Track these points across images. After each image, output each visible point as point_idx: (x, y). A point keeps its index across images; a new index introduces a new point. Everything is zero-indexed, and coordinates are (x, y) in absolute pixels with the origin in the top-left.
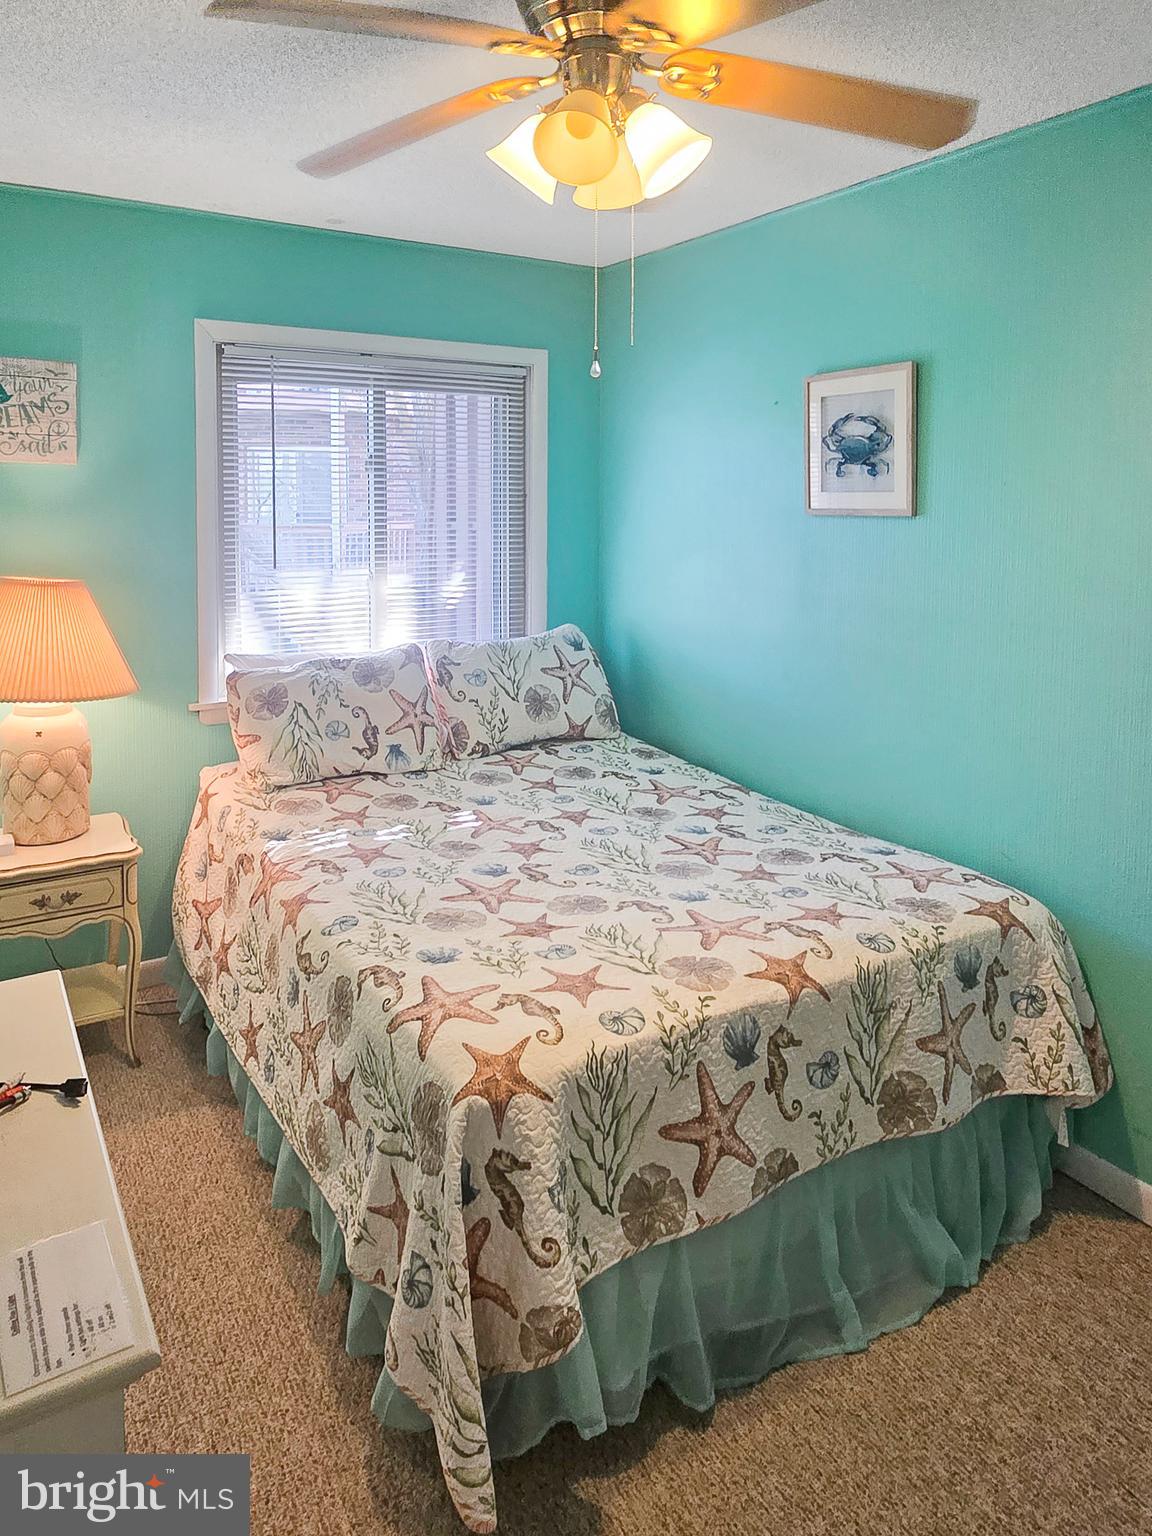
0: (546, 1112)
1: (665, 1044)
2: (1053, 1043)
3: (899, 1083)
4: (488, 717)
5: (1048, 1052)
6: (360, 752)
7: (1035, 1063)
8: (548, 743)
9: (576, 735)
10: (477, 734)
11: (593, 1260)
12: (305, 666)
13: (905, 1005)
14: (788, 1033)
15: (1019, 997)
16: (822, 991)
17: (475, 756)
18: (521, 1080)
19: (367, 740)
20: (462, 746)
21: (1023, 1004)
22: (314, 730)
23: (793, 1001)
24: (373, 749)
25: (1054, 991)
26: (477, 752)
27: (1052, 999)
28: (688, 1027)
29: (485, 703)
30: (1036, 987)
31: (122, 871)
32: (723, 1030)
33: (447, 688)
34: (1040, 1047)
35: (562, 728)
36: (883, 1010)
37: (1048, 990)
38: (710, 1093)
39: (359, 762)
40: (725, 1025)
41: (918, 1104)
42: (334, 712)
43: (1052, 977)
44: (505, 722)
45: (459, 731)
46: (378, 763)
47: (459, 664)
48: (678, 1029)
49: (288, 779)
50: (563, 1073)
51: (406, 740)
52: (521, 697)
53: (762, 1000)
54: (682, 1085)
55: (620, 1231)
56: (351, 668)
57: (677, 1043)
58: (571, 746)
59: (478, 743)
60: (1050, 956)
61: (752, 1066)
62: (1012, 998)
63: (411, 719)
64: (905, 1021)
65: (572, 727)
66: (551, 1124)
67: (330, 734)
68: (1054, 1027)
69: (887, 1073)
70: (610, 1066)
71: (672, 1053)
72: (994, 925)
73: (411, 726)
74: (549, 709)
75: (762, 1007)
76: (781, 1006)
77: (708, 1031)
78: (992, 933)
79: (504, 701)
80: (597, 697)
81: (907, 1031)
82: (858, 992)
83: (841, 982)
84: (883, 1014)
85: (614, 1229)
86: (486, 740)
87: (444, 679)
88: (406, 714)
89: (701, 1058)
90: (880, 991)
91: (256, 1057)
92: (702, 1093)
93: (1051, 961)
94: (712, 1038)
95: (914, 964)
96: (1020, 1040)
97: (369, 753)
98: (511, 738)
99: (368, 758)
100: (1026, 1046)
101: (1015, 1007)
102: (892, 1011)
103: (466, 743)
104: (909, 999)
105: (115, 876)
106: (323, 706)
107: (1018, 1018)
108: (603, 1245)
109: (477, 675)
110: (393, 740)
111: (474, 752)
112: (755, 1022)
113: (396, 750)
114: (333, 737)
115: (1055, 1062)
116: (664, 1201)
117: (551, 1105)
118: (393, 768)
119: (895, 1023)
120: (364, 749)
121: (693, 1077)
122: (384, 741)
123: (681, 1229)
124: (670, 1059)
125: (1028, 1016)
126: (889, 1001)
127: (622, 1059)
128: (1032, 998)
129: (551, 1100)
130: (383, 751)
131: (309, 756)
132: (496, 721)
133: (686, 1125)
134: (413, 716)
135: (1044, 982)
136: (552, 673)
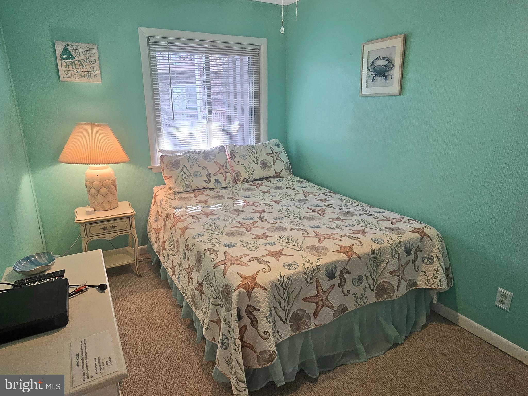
0: (265, 294)
1: (305, 273)
2: (435, 272)
3: (383, 285)
4: (248, 170)
5: (433, 275)
6: (205, 181)
7: (428, 279)
8: (268, 178)
9: (278, 176)
10: (244, 175)
11: (281, 337)
12: (186, 153)
13: (387, 261)
14: (347, 270)
15: (425, 258)
16: (359, 256)
17: (243, 182)
18: (256, 284)
19: (207, 177)
20: (239, 180)
21: (426, 261)
22: (190, 174)
23: (349, 260)
24: (209, 180)
25: (437, 257)
26: (244, 181)
27: (436, 259)
28: (313, 268)
29: (246, 165)
30: (431, 255)
31: (129, 219)
32: (324, 269)
33: (234, 160)
34: (430, 275)
35: (272, 173)
36: (379, 262)
37: (435, 256)
38: (320, 288)
39: (205, 184)
40: (326, 267)
41: (389, 291)
42: (196, 168)
43: (437, 252)
44: (254, 171)
45: (238, 174)
46: (211, 185)
47: (238, 152)
48: (310, 268)
49: (182, 190)
50: (271, 282)
51: (221, 177)
52: (259, 163)
53: (339, 259)
54: (311, 285)
55: (290, 328)
56: (201, 154)
57: (309, 272)
58: (276, 179)
59: (245, 179)
60: (437, 245)
61: (334, 280)
62: (422, 259)
63: (222, 171)
64: (386, 266)
65: (276, 173)
66: (267, 297)
67: (195, 175)
68: (436, 267)
69: (379, 282)
70: (286, 280)
71: (308, 276)
72: (418, 235)
73: (222, 173)
74: (268, 167)
75: (338, 261)
76: (345, 261)
77: (320, 269)
78: (417, 238)
79: (253, 164)
80: (285, 163)
81: (387, 269)
82: (371, 257)
83: (365, 253)
84: (379, 264)
85: (287, 328)
86: (248, 178)
87: (233, 157)
88: (220, 169)
89: (317, 277)
90: (378, 256)
91: (175, 275)
92: (317, 288)
93: (437, 247)
94: (321, 271)
95: (390, 248)
96: (424, 272)
97: (208, 182)
98: (256, 177)
99: (208, 183)
100: (426, 274)
101: (423, 261)
102: (382, 263)
103: (241, 179)
104: (388, 259)
105: (127, 221)
106: (192, 166)
107: (424, 265)
108: (284, 332)
109: (244, 156)
110: (216, 177)
111: (243, 181)
112: (335, 266)
113: (217, 181)
114: (196, 176)
115: (435, 278)
116: (304, 319)
117: (267, 291)
118: (216, 187)
119: (383, 267)
120: (206, 180)
121: (314, 283)
122: (213, 178)
123: (309, 328)
124: (307, 278)
125: (427, 264)
126: (381, 260)
127: (290, 278)
128: (429, 259)
129: (267, 290)
130: (213, 181)
131: (188, 182)
132: (250, 171)
133: (311, 298)
134: (222, 169)
135: (433, 254)
136: (269, 155)
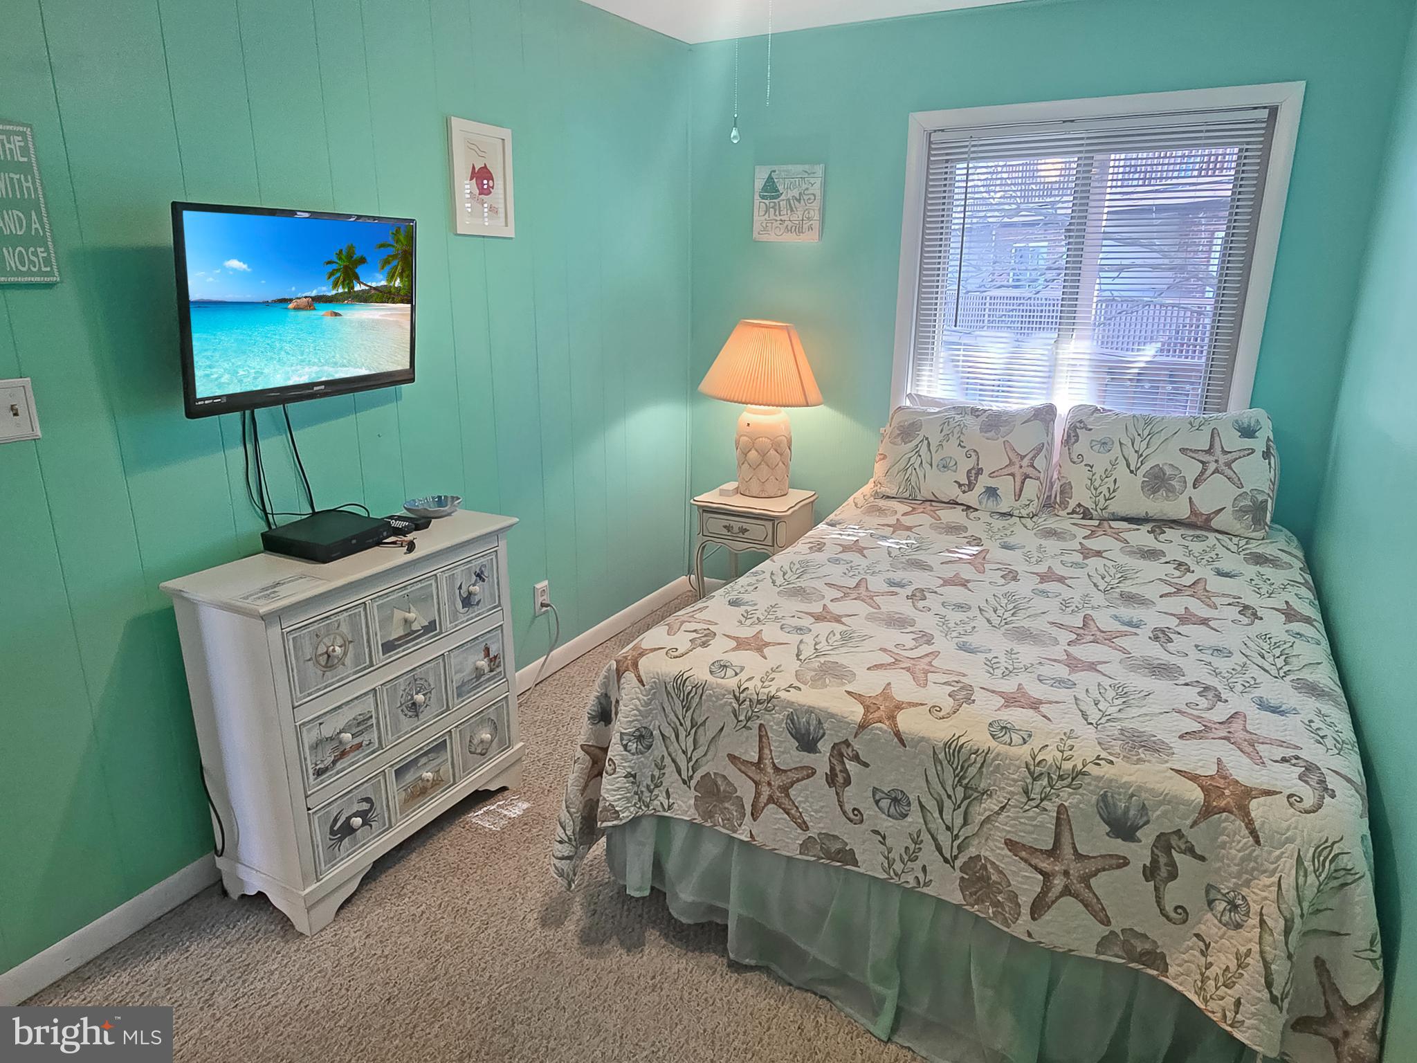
0: (637, 690)
1: (735, 696)
2: (1233, 965)
3: (984, 867)
5: (1225, 971)
7: (1208, 973)
11: (670, 807)
13: (1001, 799)
14: (853, 750)
15: (1219, 897)
16: (897, 734)
18: (635, 665)
21: (1221, 906)
23: (863, 726)
25: (1261, 914)
27: (1254, 921)
28: (758, 695)
30: (1243, 897)
32: (786, 713)
34: (1222, 960)
36: (976, 790)
37: (1255, 908)
38: (766, 751)
40: (791, 710)
41: (1000, 899)
43: (1266, 898)
48: (749, 692)
50: (658, 674)
53: (833, 710)
54: (745, 733)
55: (692, 802)
57: (745, 700)
60: (1277, 875)
61: (812, 755)
62: (1207, 892)
64: (998, 813)
66: (638, 699)
68: (1243, 950)
69: (972, 851)
70: (690, 688)
71: (740, 705)
72: (1197, 795)
75: (832, 716)
76: (850, 724)
77: (774, 707)
78: (1188, 803)
81: (997, 824)
82: (942, 756)
83: (923, 737)
84: (976, 795)
85: (689, 798)
89: (762, 722)
90: (973, 771)
92: (761, 749)
93: (1275, 879)
94: (776, 713)
95: (1029, 770)
96: (1203, 941)
100: (1207, 949)
101: (1210, 903)
102: (985, 797)
104: (1008, 796)
107: (1209, 915)
108: (680, 802)
112: (820, 722)
115: (1226, 985)
116: (727, 805)
117: (642, 688)
119: (985, 810)
121: (755, 732)
123: (735, 832)
124: (737, 709)
125: (1220, 921)
126: (983, 785)
127: (700, 688)
128: (1234, 907)
129: (644, 686)
133: (745, 762)
135: (1255, 897)
